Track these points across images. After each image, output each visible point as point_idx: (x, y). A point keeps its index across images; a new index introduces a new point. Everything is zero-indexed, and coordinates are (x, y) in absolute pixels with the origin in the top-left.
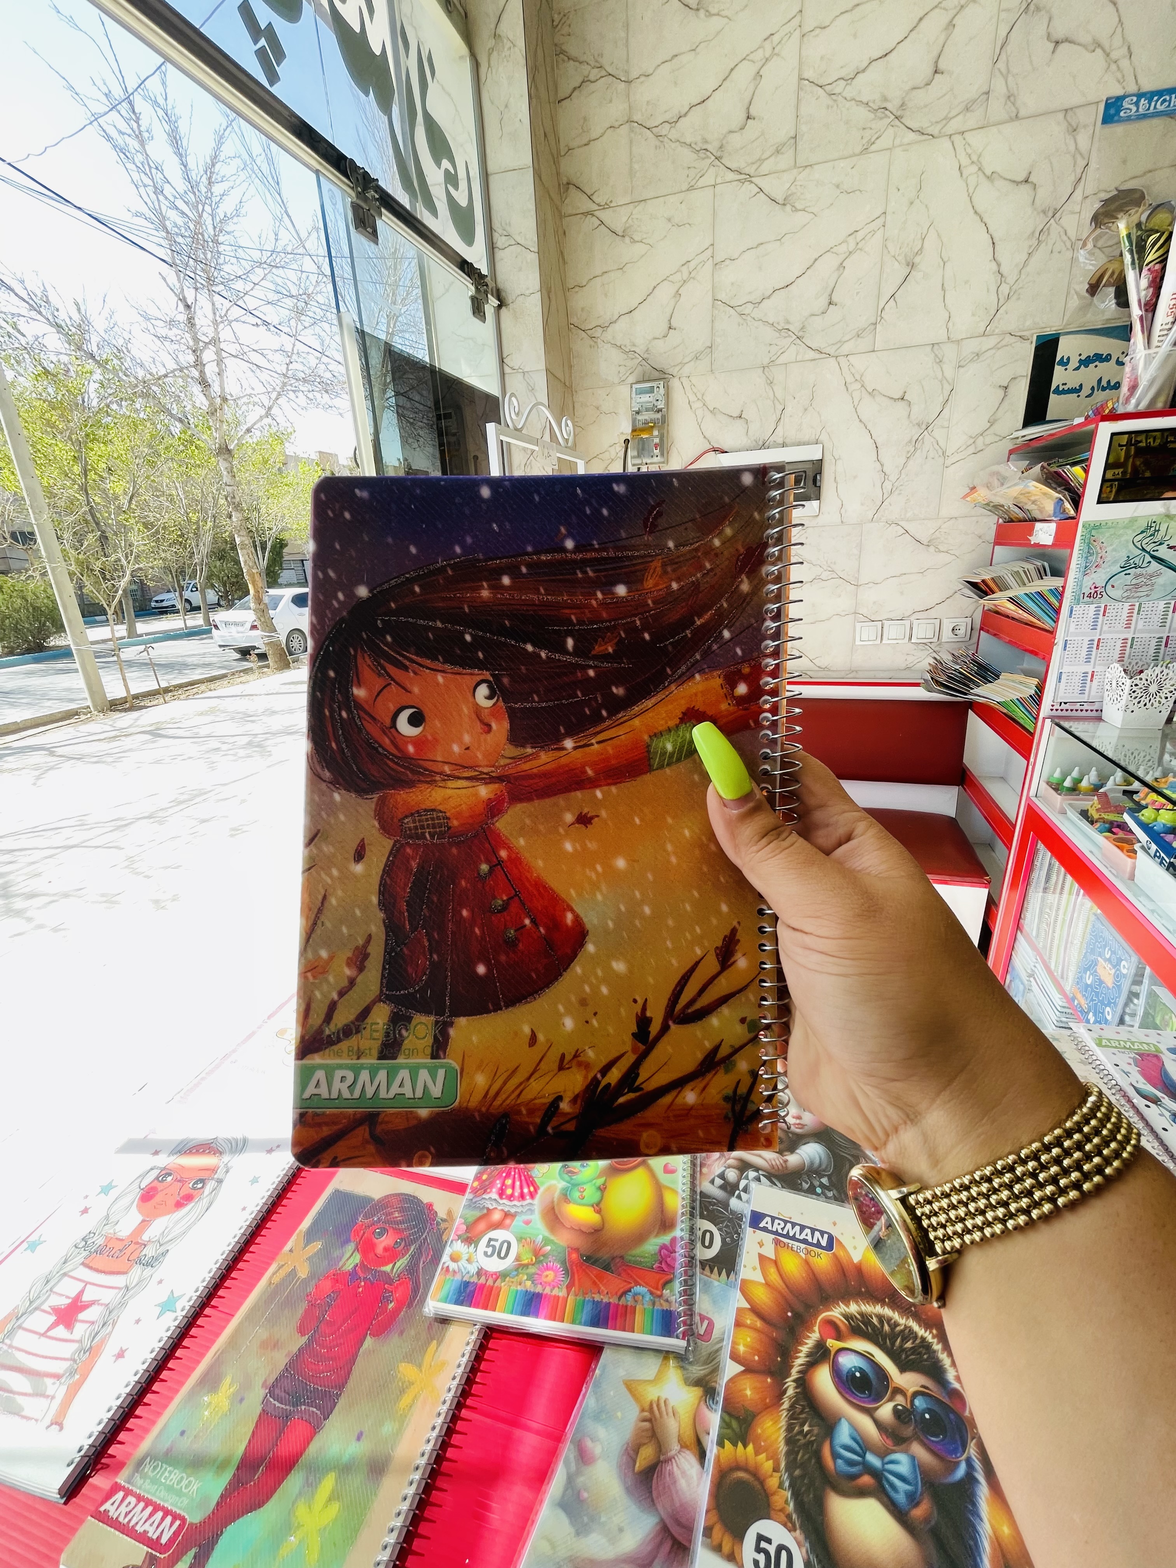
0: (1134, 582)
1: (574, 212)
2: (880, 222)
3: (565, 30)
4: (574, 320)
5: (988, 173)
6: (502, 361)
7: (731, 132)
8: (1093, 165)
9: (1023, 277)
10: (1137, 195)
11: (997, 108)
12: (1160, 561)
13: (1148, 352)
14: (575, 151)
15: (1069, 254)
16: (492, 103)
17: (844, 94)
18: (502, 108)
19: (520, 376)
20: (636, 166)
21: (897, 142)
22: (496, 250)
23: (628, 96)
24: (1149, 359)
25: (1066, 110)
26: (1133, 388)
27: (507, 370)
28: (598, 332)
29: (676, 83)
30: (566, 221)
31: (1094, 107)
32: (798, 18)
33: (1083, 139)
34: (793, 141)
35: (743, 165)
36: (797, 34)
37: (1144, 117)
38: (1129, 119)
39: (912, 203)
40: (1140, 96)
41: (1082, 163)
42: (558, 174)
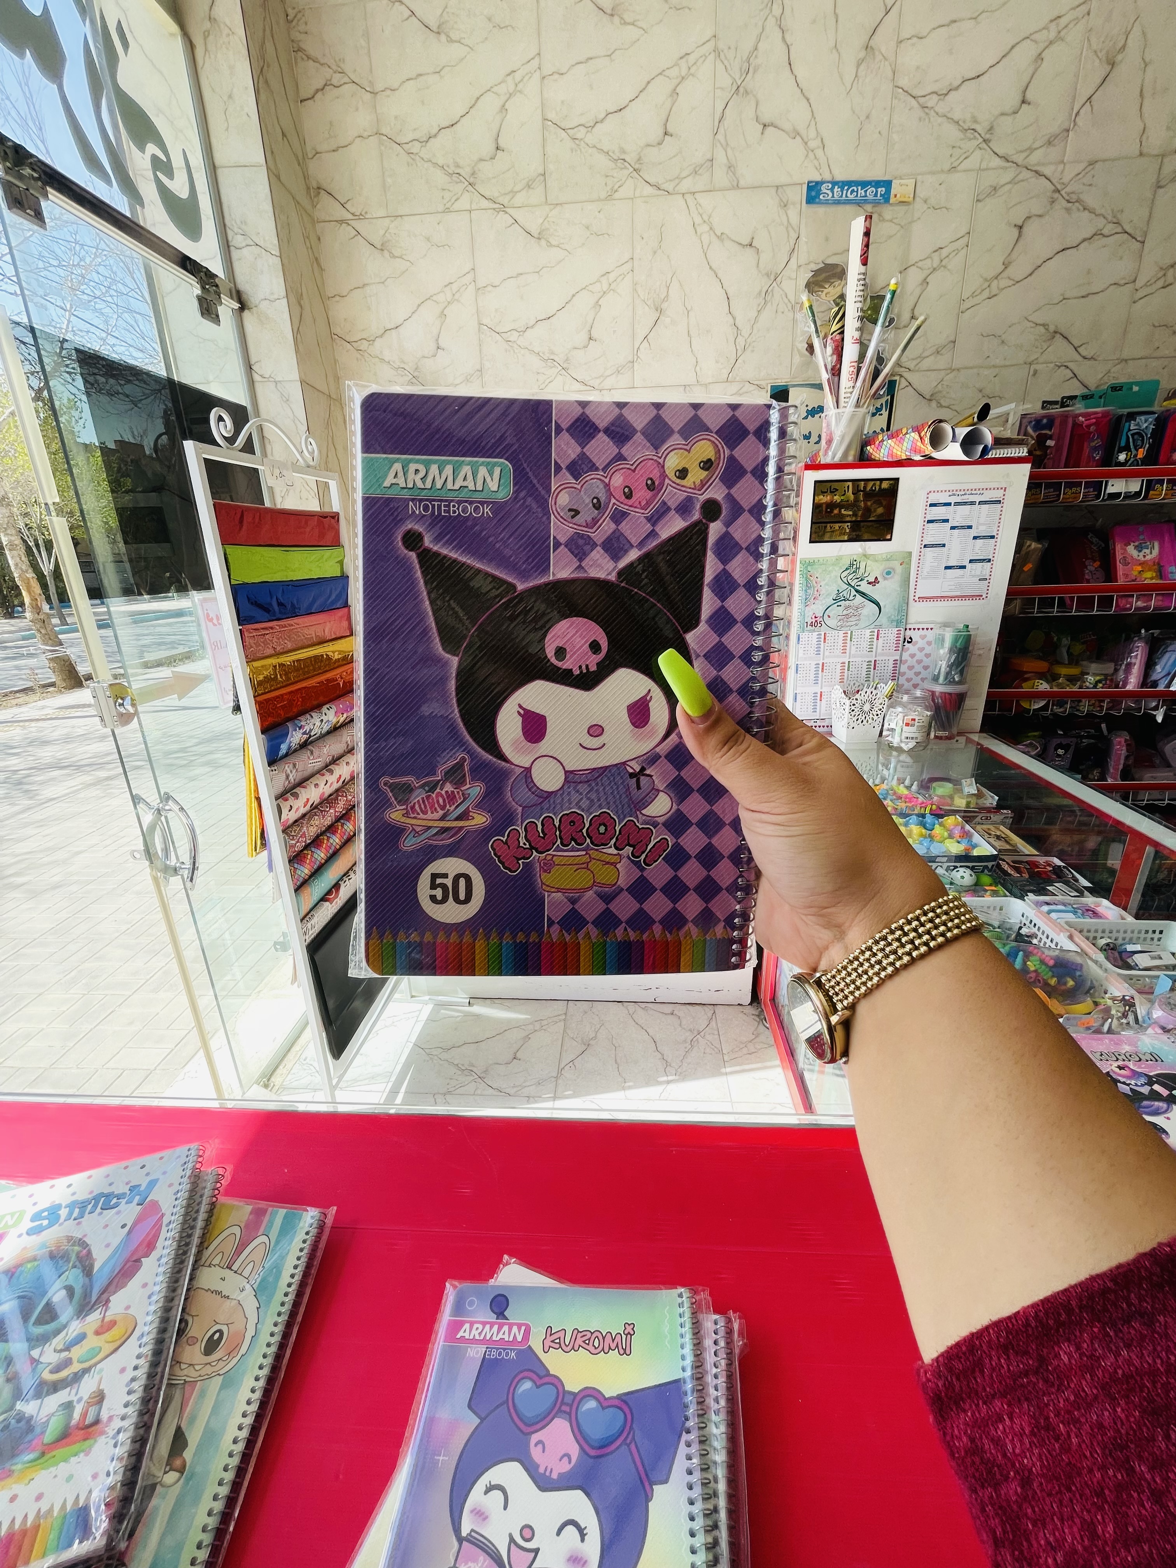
0: (845, 612)
1: (327, 219)
2: (628, 267)
3: (302, 27)
4: (337, 330)
5: (719, 234)
6: (249, 368)
7: (481, 160)
8: (803, 239)
9: (755, 331)
10: (839, 270)
11: (721, 177)
12: (863, 594)
13: (837, 411)
14: (323, 155)
15: (791, 315)
16: (213, 90)
17: (586, 140)
18: (225, 98)
19: (272, 385)
20: (389, 181)
21: (637, 194)
22: (232, 248)
23: (375, 107)
24: (839, 417)
25: (777, 187)
26: (829, 442)
27: (256, 377)
28: (364, 345)
29: (423, 103)
30: (319, 226)
31: (799, 187)
32: (537, 59)
33: (793, 213)
34: (542, 178)
35: (496, 194)
36: (537, 76)
37: (838, 202)
38: (826, 203)
39: (655, 252)
40: (834, 183)
41: (794, 236)
42: (306, 177)
